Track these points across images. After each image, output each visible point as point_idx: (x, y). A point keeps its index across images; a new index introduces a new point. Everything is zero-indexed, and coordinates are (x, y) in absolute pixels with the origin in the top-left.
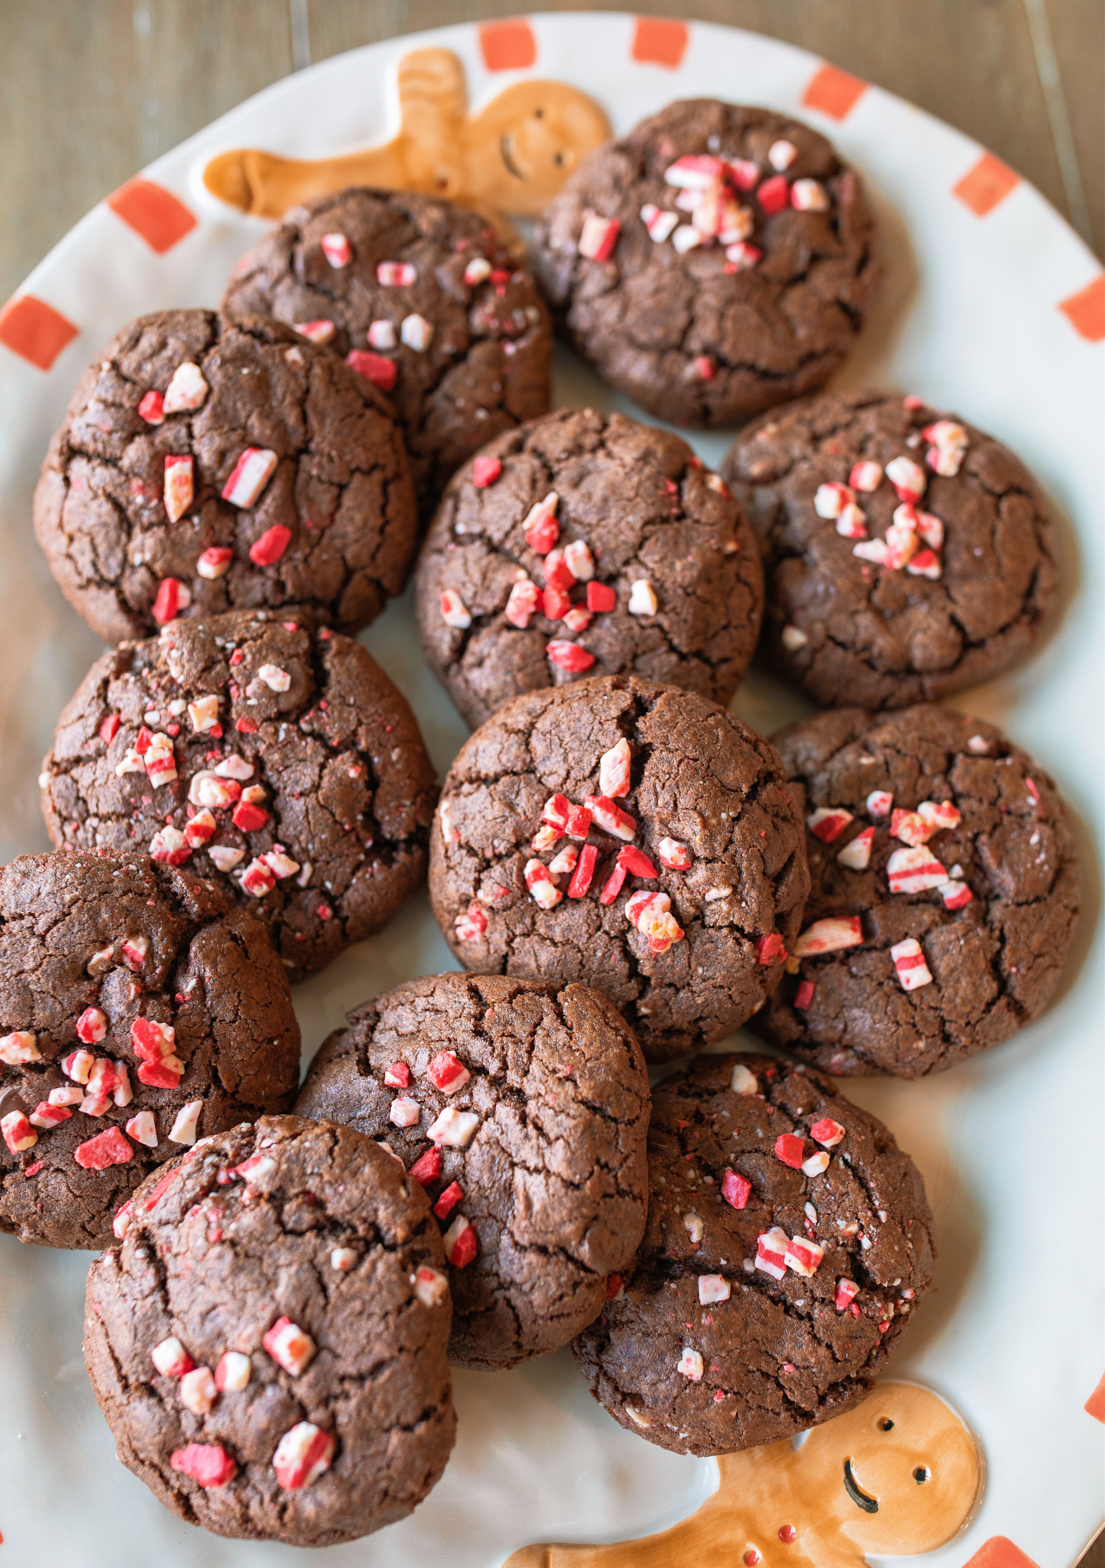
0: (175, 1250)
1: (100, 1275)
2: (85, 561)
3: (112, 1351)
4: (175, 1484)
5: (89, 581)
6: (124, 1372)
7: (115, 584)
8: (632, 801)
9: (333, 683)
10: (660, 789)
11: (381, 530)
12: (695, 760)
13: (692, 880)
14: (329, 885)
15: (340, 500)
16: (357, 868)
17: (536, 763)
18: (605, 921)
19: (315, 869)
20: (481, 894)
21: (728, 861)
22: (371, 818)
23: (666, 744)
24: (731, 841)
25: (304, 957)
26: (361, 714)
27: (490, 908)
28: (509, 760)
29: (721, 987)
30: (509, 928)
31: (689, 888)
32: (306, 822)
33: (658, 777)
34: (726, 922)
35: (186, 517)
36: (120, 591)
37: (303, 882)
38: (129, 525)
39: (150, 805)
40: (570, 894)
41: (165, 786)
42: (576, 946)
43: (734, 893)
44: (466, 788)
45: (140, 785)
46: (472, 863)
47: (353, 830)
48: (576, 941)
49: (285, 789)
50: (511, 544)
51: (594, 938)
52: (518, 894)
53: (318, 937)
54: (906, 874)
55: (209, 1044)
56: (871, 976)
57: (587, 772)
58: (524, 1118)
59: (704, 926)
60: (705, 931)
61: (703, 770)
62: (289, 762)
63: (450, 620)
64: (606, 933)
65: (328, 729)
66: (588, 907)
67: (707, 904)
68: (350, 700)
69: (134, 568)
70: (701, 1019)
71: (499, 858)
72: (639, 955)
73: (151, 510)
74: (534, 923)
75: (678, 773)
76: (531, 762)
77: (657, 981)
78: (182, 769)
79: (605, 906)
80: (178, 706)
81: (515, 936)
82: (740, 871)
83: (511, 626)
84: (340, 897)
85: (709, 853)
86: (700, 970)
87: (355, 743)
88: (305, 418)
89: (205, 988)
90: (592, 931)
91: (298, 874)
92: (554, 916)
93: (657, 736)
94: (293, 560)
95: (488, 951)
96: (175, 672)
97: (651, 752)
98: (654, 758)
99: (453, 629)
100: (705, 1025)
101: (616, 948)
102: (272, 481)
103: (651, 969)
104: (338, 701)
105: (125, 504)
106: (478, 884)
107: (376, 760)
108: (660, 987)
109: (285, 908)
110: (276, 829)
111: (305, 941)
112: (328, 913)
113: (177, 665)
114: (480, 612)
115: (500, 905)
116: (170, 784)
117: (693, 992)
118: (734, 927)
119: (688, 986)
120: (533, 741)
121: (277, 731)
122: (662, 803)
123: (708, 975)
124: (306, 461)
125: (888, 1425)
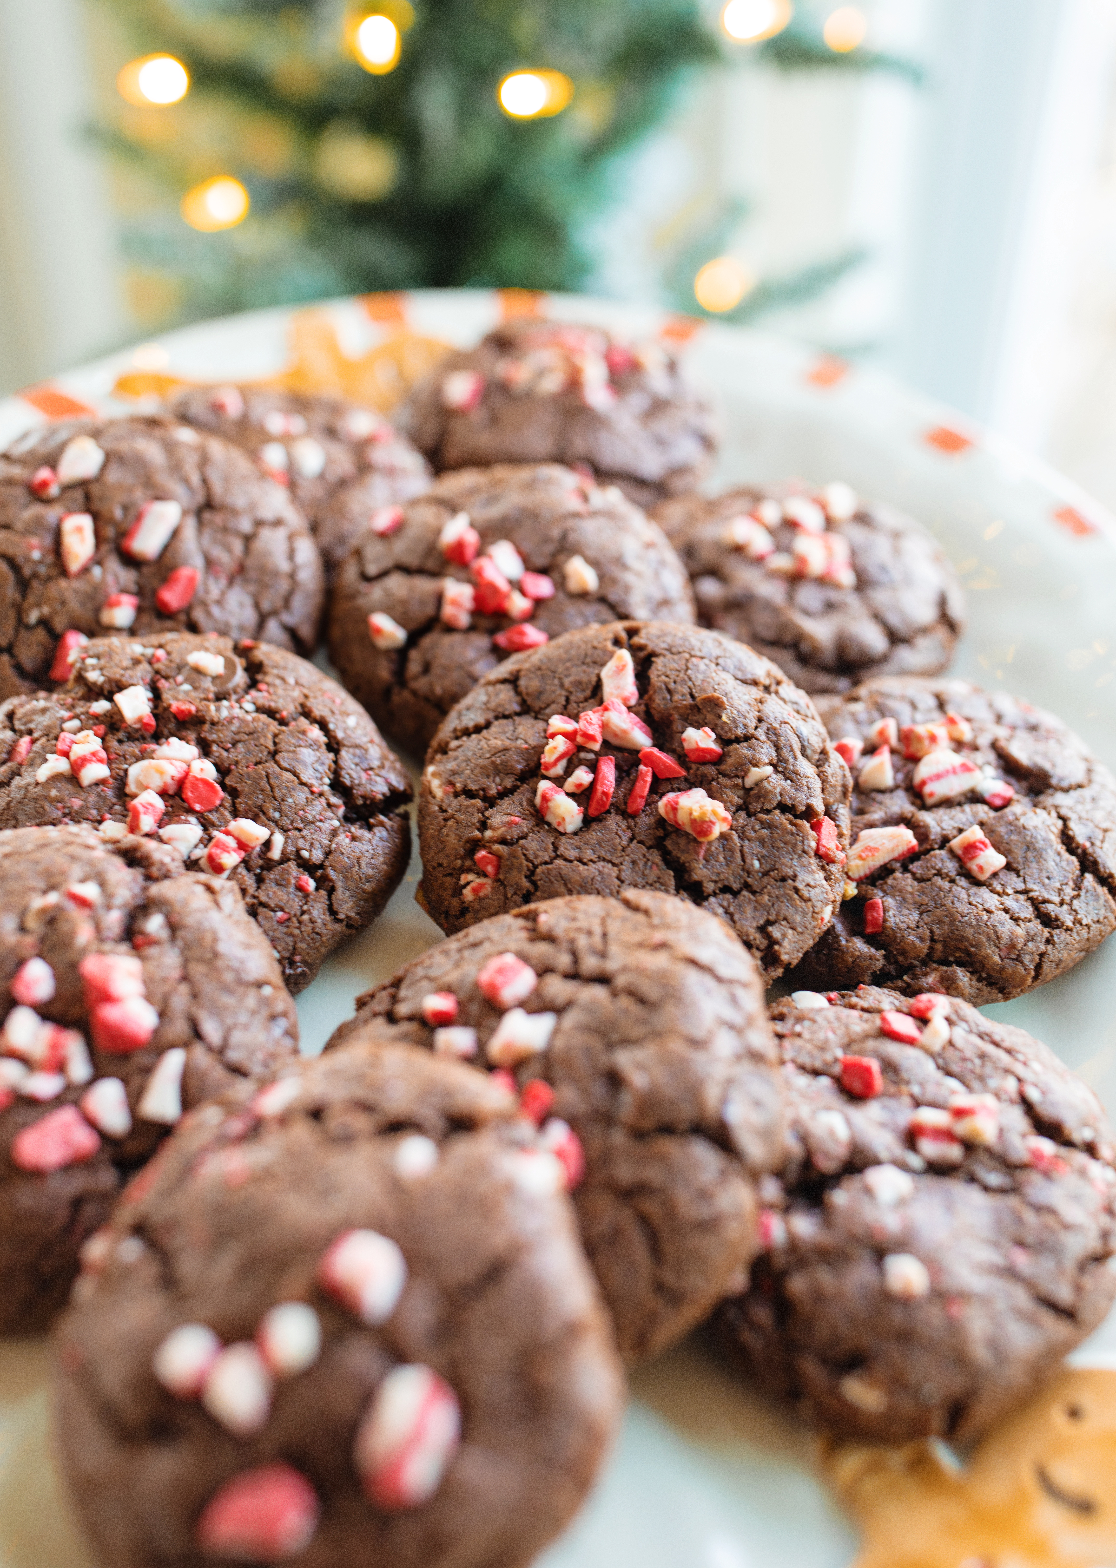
7: (8, 649)
8: (643, 708)
9: (268, 669)
10: (672, 686)
11: (292, 576)
12: (702, 658)
13: (728, 765)
14: (305, 854)
15: (247, 550)
16: (334, 833)
17: (529, 701)
18: (637, 830)
19: (287, 838)
20: (488, 834)
21: (763, 738)
22: (337, 785)
23: (669, 650)
24: (760, 720)
25: (290, 940)
26: (306, 691)
27: (503, 841)
28: (500, 705)
29: (783, 879)
30: (528, 860)
31: (724, 775)
32: (268, 788)
33: (667, 676)
34: (775, 803)
35: (85, 570)
36: (12, 656)
37: (275, 854)
38: (24, 585)
39: (82, 807)
40: (592, 812)
41: (97, 784)
42: (609, 861)
43: (776, 771)
44: (454, 744)
45: (67, 788)
46: (474, 805)
47: (321, 794)
48: (609, 857)
49: (237, 763)
50: (430, 564)
51: (629, 850)
52: (532, 822)
53: (303, 913)
54: (938, 777)
55: (184, 989)
56: (939, 873)
57: (588, 693)
58: (615, 994)
59: (749, 815)
60: (753, 819)
61: (713, 666)
62: (237, 737)
63: (382, 643)
64: (640, 842)
65: (273, 705)
66: (614, 822)
67: (748, 791)
68: (291, 681)
69: (29, 628)
70: (769, 923)
71: (504, 794)
72: (683, 858)
73: (48, 567)
74: (556, 849)
75: (687, 668)
76: (523, 703)
77: (709, 887)
78: (114, 766)
79: (634, 816)
80: (101, 706)
81: (536, 867)
82: (778, 748)
83: (450, 628)
84: (321, 866)
85: (740, 732)
86: (756, 864)
87: (306, 713)
88: (205, 481)
89: (173, 927)
90: (624, 843)
91: (267, 845)
92: (577, 838)
93: (657, 645)
94: (204, 604)
95: (505, 895)
96: (93, 676)
97: (654, 659)
98: (659, 662)
99: (387, 652)
100: (775, 932)
101: (656, 857)
102: (175, 534)
103: (700, 871)
104: (278, 682)
105: (20, 560)
106: (484, 825)
107: (331, 726)
108: (715, 894)
109: (258, 888)
110: (234, 804)
111: (289, 919)
112: (311, 884)
113: (94, 669)
114: (413, 626)
115: (515, 833)
116: (102, 782)
117: (754, 893)
118: (784, 808)
119: (747, 886)
120: (522, 682)
121: (218, 709)
122: (677, 697)
123: (767, 867)
124: (207, 516)
125: (1074, 1413)
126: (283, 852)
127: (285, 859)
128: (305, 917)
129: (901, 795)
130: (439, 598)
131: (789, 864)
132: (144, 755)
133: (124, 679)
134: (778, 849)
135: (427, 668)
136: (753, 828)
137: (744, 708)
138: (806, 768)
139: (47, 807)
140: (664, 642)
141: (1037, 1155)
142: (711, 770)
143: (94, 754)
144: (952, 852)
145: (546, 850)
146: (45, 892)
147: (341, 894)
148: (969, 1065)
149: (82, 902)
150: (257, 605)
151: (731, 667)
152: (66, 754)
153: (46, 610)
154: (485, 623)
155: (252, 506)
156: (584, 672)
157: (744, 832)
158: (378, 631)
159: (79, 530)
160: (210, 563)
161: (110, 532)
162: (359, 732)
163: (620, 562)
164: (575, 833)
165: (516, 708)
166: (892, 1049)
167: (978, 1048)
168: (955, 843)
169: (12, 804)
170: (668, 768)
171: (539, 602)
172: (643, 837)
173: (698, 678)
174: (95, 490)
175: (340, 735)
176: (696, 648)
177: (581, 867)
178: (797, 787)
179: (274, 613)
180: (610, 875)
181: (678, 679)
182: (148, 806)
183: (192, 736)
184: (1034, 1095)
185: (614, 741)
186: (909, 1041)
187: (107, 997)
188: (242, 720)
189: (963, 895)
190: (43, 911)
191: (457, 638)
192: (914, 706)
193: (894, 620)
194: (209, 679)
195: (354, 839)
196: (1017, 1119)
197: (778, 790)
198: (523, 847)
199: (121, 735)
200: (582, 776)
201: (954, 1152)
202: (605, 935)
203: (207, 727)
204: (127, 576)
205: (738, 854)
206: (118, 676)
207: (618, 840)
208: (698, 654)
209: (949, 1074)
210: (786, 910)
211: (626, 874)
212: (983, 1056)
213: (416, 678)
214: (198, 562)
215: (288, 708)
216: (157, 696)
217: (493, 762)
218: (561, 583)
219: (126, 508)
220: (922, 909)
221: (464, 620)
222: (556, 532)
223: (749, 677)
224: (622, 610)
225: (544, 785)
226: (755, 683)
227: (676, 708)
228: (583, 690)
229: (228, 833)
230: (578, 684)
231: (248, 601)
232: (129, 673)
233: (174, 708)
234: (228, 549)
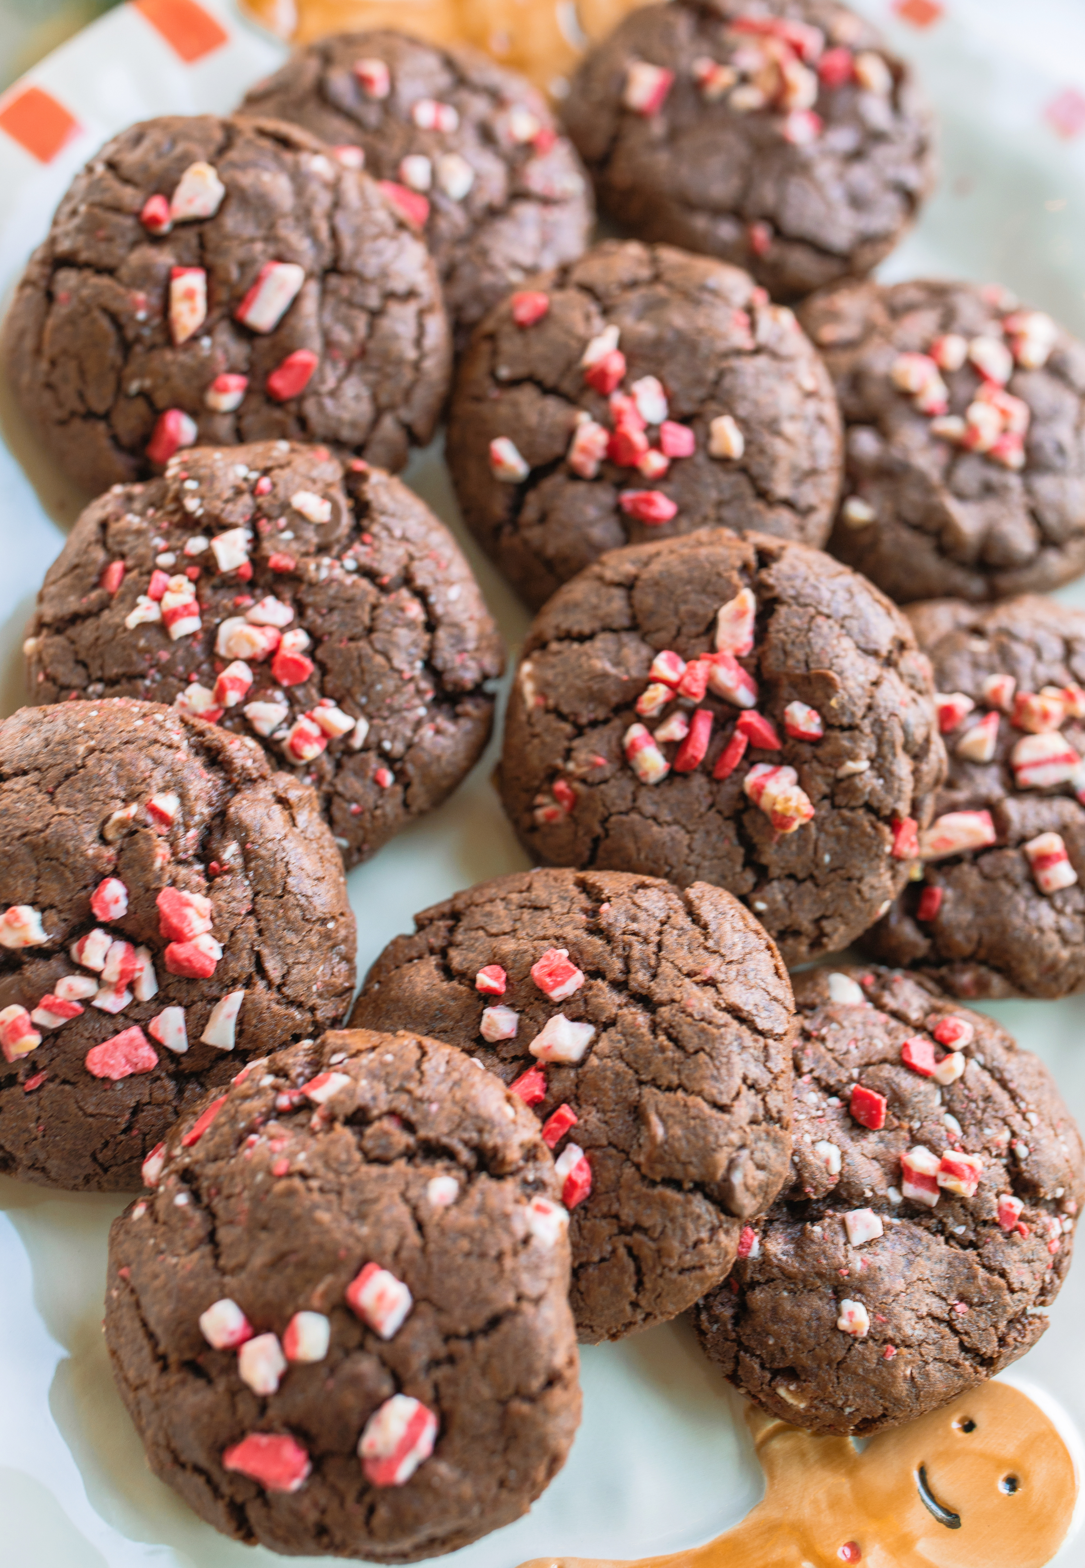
0: (225, 1192)
1: (127, 1232)
2: (68, 391)
3: (145, 1324)
4: (226, 1489)
5: (73, 414)
6: (161, 1348)
7: (106, 417)
8: (754, 661)
9: (376, 515)
10: (789, 647)
11: (416, 366)
12: (828, 617)
13: (824, 751)
14: (387, 745)
15: (372, 327)
16: (418, 724)
17: (640, 618)
18: (718, 798)
19: (371, 727)
20: (571, 766)
21: (867, 730)
22: (430, 667)
23: (795, 598)
24: (870, 708)
25: (361, 833)
26: (412, 549)
27: (583, 780)
28: (608, 615)
29: (850, 879)
30: (604, 805)
31: (819, 761)
32: (358, 670)
33: (787, 634)
34: (861, 802)
35: (194, 338)
36: (110, 426)
37: (357, 742)
38: (126, 346)
39: (169, 661)
40: (678, 767)
41: (187, 636)
42: (684, 827)
43: (872, 767)
44: (554, 646)
45: (157, 638)
46: (561, 730)
47: (412, 679)
48: (684, 821)
49: (330, 634)
50: (567, 386)
51: (705, 819)
52: (617, 765)
53: (376, 807)
54: (1037, 764)
55: (251, 923)
56: (1006, 877)
57: (702, 628)
58: (654, 1027)
59: (834, 806)
60: (835, 812)
61: (837, 628)
62: (334, 603)
63: (501, 474)
64: (719, 812)
65: (375, 565)
66: (699, 782)
67: (839, 781)
68: (398, 533)
69: (129, 398)
70: (824, 917)
71: (594, 724)
72: (757, 839)
73: (154, 329)
74: (634, 800)
75: (809, 630)
76: (633, 617)
77: (775, 871)
78: (206, 618)
79: (719, 781)
80: (196, 544)
81: (611, 815)
82: (880, 742)
83: (575, 476)
84: (401, 759)
85: (845, 720)
86: (827, 858)
87: (407, 580)
88: (334, 234)
89: (247, 856)
90: (703, 809)
91: (351, 734)
92: (658, 791)
93: (784, 590)
94: (317, 394)
95: (575, 833)
96: (192, 505)
97: (778, 607)
98: (783, 610)
99: (505, 484)
100: (827, 925)
101: (731, 832)
102: (296, 301)
103: (770, 855)
104: (384, 534)
105: (123, 319)
106: (568, 754)
107: (432, 599)
108: (779, 879)
109: (336, 775)
110: (322, 682)
111: (362, 813)
112: (388, 778)
113: (194, 496)
114: (538, 462)
115: (597, 776)
116: (193, 635)
117: (817, 885)
118: (869, 808)
119: (812, 877)
120: (637, 594)
121: (318, 567)
122: (791, 662)
123: (837, 864)
124: (334, 281)
125: (969, 1426)
126: (366, 740)
127: (365, 748)
128: (378, 812)
129: (994, 772)
130: (571, 433)
131: (859, 866)
132: (236, 611)
133: (224, 516)
134: (852, 849)
135: (543, 518)
136: (833, 823)
137: (857, 692)
138: (903, 766)
139: (135, 657)
140: (793, 587)
141: (1007, 1215)
142: (806, 751)
143: (186, 607)
144: (1025, 856)
145: (624, 798)
146: (126, 802)
147: (417, 788)
148: (973, 1106)
149: (162, 817)
150: (374, 398)
151: (855, 631)
152: (158, 599)
153: (148, 383)
154: (613, 475)
155: (384, 274)
156: (703, 603)
157: (822, 824)
158: (499, 462)
159: (190, 295)
160: (329, 344)
161: (223, 295)
162: (460, 607)
163: (773, 426)
164: (657, 785)
165: (625, 622)
166: (906, 1082)
167: (986, 1089)
168: (1032, 847)
169: (101, 641)
170: (765, 740)
171: (675, 461)
172: (721, 807)
173: (818, 643)
174: (212, 235)
175: (439, 610)
176: (825, 602)
177: (656, 829)
178: (888, 788)
179: (391, 407)
180: (680, 842)
181: (798, 640)
182: (235, 681)
183: (288, 595)
184: (1022, 1151)
185: (716, 692)
186: (923, 1075)
187: (179, 937)
188: (341, 584)
189: (1022, 906)
190: (122, 823)
191: (580, 488)
192: (1038, 654)
193: (1051, 519)
194: (312, 527)
195: (438, 731)
196: (999, 1176)
197: (868, 789)
198: (602, 792)
199: (216, 581)
200: (675, 729)
201: (933, 1199)
202: (660, 946)
203: (304, 587)
204: (238, 350)
205: (811, 847)
206: (217, 512)
207: (696, 806)
208: (826, 610)
209: (951, 1111)
210: (844, 906)
211: (697, 845)
212: (988, 1099)
213: (530, 525)
214: (316, 343)
215: (390, 570)
216: (256, 540)
217: (590, 688)
218: (703, 440)
219: (243, 265)
220: (978, 909)
221: (591, 468)
222: (711, 374)
223: (872, 646)
224: (763, 484)
225: (637, 731)
226: (875, 654)
227: (788, 675)
228: (697, 624)
229: (313, 720)
230: (693, 615)
231: (365, 393)
232: (230, 507)
233: (272, 563)
234: (352, 329)
